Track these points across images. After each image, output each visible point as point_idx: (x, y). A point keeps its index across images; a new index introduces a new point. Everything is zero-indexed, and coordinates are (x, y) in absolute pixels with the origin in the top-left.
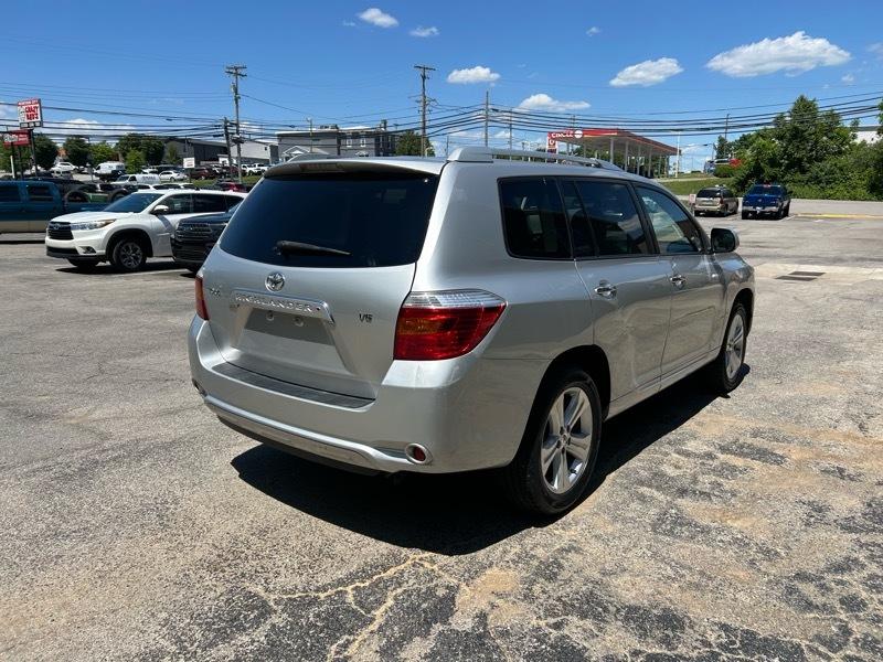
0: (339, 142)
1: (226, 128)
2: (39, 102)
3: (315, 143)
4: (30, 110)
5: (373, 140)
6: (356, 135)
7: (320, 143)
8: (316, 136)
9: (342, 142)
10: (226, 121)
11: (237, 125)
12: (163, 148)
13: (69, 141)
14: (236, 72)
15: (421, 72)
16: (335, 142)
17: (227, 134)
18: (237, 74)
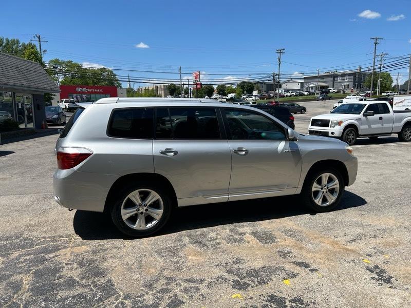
0: (334, 79)
1: (274, 77)
2: (199, 72)
3: (322, 80)
4: (197, 76)
5: (352, 77)
6: (343, 75)
7: (324, 80)
8: (322, 77)
9: (336, 79)
10: (274, 74)
11: (279, 75)
12: (254, 87)
13: (218, 86)
14: (280, 52)
15: (374, 41)
16: (332, 79)
17: (274, 79)
18: (280, 53)
